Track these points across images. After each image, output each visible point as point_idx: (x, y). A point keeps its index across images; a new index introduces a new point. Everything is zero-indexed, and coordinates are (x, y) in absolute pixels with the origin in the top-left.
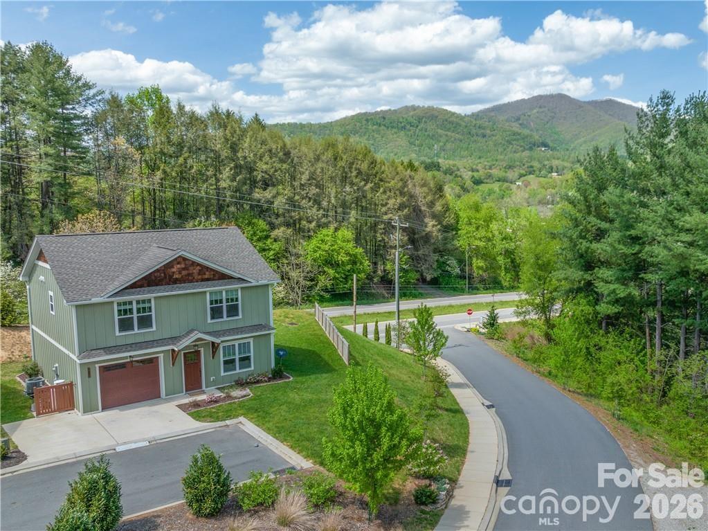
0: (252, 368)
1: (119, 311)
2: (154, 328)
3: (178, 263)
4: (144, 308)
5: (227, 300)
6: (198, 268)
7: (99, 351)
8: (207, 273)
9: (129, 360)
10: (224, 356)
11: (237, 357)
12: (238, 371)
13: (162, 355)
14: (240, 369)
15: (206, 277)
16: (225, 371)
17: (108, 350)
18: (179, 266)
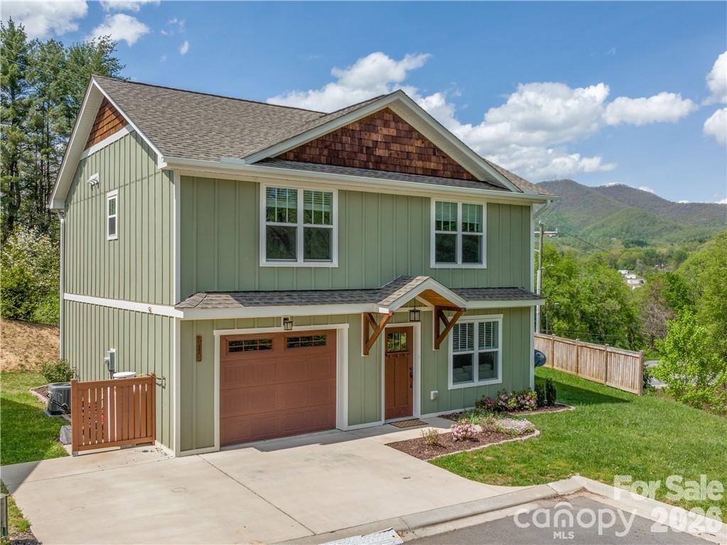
0: (499, 380)
1: (270, 211)
2: (335, 263)
3: (386, 124)
4: (319, 214)
5: (465, 225)
6: (419, 143)
7: (224, 296)
8: (434, 158)
9: (281, 329)
10: (455, 348)
11: (476, 351)
12: (476, 383)
13: (345, 327)
14: (481, 378)
15: (433, 166)
16: (455, 382)
17: (246, 296)
18: (385, 131)
